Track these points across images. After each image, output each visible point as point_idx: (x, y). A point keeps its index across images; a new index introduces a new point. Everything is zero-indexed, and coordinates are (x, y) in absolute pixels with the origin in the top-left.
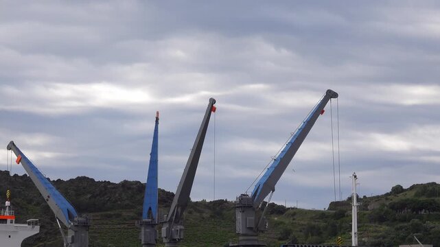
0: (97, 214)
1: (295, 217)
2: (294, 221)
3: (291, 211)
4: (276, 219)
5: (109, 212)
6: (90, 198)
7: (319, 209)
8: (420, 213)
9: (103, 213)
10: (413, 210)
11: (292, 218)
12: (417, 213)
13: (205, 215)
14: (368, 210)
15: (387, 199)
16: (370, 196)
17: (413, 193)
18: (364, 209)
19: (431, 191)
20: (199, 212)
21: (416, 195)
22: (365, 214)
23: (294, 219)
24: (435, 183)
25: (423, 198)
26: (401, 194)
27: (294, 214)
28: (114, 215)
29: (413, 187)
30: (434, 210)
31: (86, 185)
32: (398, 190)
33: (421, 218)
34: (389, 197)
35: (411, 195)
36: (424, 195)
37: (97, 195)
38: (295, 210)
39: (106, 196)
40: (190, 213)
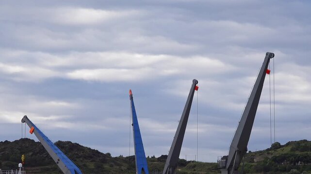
0: (37, 168)
1: (195, 169)
2: (195, 172)
3: (191, 163)
4: (180, 170)
5: (47, 167)
6: (32, 155)
7: (214, 162)
8: (297, 164)
9: (42, 167)
10: (291, 162)
11: (193, 169)
12: (295, 164)
13: (123, 168)
14: (254, 162)
15: (268, 153)
16: (254, 151)
17: (289, 148)
18: (250, 162)
19: (304, 147)
20: (118, 165)
21: (292, 150)
22: (252, 166)
23: (195, 170)
24: (306, 141)
25: (298, 153)
26: (279, 149)
27: (195, 166)
28: (52, 168)
29: (288, 144)
30: (308, 162)
31: (28, 145)
32: (276, 146)
33: (298, 168)
34: (270, 152)
35: (287, 150)
36: (298, 150)
37: (37, 153)
38: (194, 163)
39: (44, 154)
40: (112, 166)
